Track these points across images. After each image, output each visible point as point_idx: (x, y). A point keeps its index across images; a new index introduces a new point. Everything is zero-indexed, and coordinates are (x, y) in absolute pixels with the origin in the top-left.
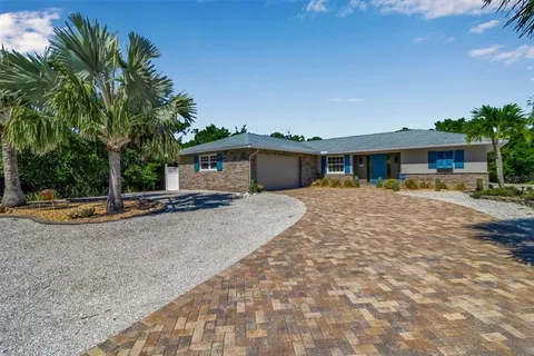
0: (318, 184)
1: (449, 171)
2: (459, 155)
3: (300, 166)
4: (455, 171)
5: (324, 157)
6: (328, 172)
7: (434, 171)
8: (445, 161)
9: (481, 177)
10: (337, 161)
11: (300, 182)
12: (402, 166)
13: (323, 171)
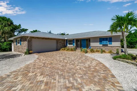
0: (62, 50)
1: (106, 45)
2: (110, 39)
3: (57, 43)
4: (109, 45)
5: (67, 40)
6: (68, 45)
7: (101, 45)
8: (105, 42)
9: (118, 48)
10: (71, 41)
11: (57, 49)
12: (91, 43)
13: (67, 45)
